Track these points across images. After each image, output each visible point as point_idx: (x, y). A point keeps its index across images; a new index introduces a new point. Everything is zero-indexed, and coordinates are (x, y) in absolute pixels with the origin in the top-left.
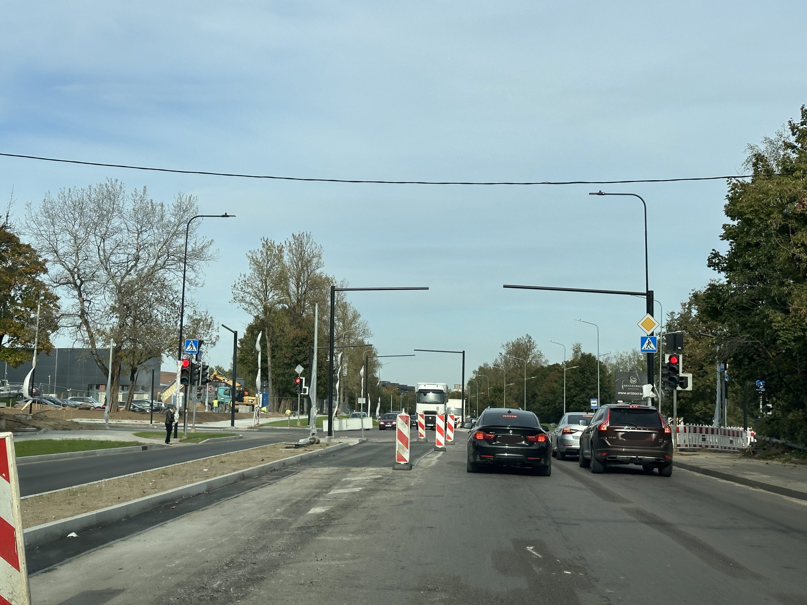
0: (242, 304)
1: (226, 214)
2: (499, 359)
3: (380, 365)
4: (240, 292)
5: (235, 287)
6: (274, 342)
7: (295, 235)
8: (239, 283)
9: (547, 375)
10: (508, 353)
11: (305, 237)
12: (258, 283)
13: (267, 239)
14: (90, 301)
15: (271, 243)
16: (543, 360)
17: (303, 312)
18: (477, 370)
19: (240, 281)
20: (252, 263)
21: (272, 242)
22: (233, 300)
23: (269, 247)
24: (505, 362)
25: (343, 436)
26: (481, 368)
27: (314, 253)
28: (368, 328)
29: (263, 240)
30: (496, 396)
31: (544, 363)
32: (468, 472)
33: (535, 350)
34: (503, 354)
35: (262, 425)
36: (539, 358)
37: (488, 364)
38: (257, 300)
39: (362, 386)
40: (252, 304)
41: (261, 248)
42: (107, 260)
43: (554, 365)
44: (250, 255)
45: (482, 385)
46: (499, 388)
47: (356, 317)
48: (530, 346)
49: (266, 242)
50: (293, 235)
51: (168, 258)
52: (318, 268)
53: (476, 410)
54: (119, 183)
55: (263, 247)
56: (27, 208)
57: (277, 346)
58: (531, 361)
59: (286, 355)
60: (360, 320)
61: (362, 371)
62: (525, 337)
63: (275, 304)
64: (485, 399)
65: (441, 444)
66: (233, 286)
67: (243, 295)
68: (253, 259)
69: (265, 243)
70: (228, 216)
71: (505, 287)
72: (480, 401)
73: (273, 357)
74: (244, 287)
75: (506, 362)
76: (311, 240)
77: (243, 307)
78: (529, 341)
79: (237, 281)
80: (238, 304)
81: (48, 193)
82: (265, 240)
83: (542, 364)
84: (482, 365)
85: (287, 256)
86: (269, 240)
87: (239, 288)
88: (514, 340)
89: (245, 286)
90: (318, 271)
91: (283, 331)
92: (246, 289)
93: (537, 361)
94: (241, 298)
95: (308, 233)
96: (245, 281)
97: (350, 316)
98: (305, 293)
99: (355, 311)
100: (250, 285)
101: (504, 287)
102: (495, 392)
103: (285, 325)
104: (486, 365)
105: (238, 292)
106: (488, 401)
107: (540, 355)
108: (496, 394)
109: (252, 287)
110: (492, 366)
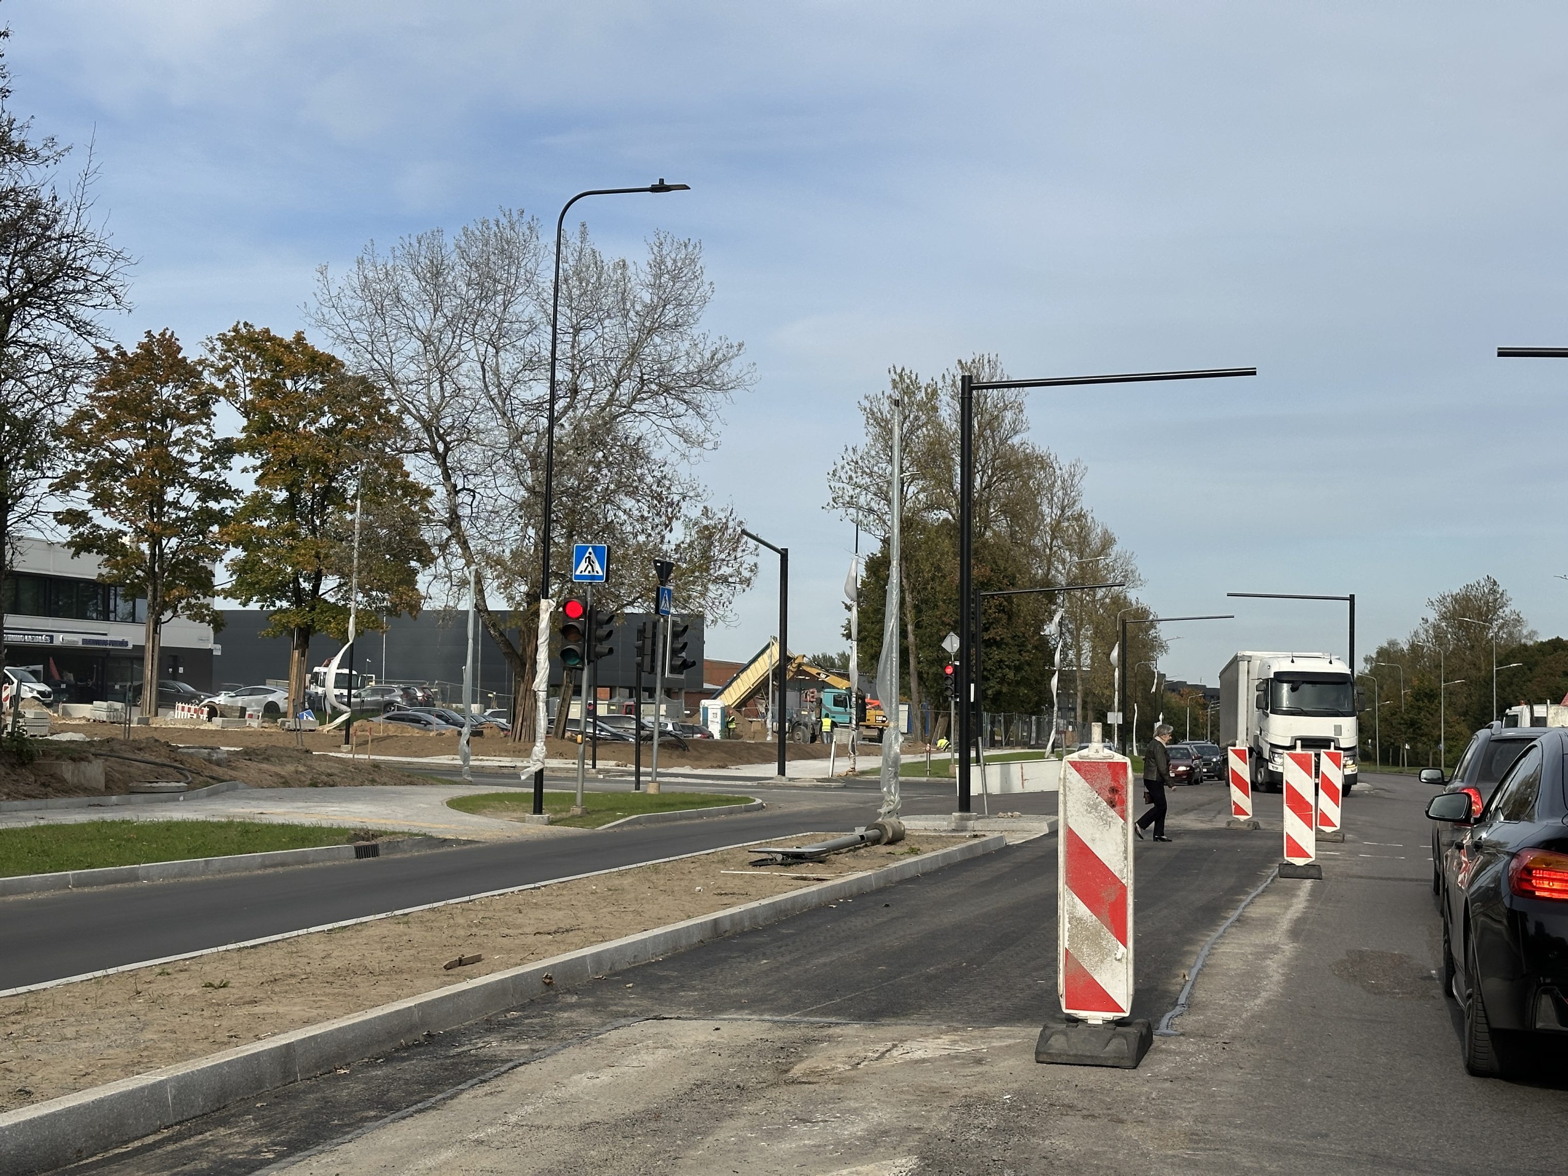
0: (852, 511)
1: (662, 181)
2: (1421, 631)
3: (1163, 647)
4: (845, 485)
5: (834, 475)
6: (919, 592)
7: (964, 362)
8: (843, 468)
9: (1536, 663)
10: (1443, 617)
11: (987, 366)
12: (884, 465)
13: (903, 369)
14: (474, 491)
15: (909, 378)
16: (1525, 632)
17: (985, 528)
18: (1374, 656)
19: (845, 461)
20: (871, 421)
21: (914, 377)
22: (832, 503)
23: (908, 387)
24: (1436, 637)
25: (1005, 811)
26: (1382, 653)
27: (1006, 398)
28: (1133, 567)
29: (892, 372)
30: (1420, 708)
31: (1526, 637)
32: (1474, 1070)
33: (1507, 610)
34: (1431, 620)
35: (863, 773)
36: (1515, 626)
37: (1399, 641)
38: (882, 502)
39: (1116, 686)
40: (871, 511)
41: (889, 390)
42: (506, 395)
43: (1550, 642)
44: (868, 405)
45: (1385, 687)
46: (1427, 691)
47: (1108, 542)
48: (1496, 600)
49: (901, 376)
50: (960, 362)
51: (642, 388)
52: (1015, 434)
53: (1374, 739)
54: (527, 217)
55: (895, 387)
56: (321, 279)
57: (925, 601)
58: (1497, 634)
59: (944, 619)
60: (1115, 550)
61: (1115, 654)
62: (1482, 583)
63: (919, 511)
64: (1393, 714)
65: (1303, 854)
66: (831, 473)
67: (851, 493)
68: (873, 413)
69: (898, 379)
70: (668, 189)
71: (1503, 353)
72: (1383, 720)
73: (918, 626)
74: (854, 475)
75: (1439, 636)
76: (999, 371)
77: (851, 517)
78: (1493, 592)
79: (840, 462)
80: (841, 511)
81: (369, 245)
82: (899, 371)
83: (1523, 641)
84: (1385, 645)
85: (947, 408)
86: (907, 371)
87: (844, 477)
88: (1456, 589)
89: (856, 472)
90: (1016, 440)
91: (938, 569)
92: (858, 481)
93: (1510, 634)
94: (848, 499)
95: (993, 357)
96: (857, 463)
97: (1095, 540)
98: (989, 486)
99: (1106, 532)
100: (868, 471)
101: (1501, 354)
102: (1418, 700)
103: (942, 555)
104: (1392, 643)
105: (841, 485)
106: (1402, 718)
107: (1518, 621)
108: (1421, 704)
109: (871, 475)
110: (1406, 647)
